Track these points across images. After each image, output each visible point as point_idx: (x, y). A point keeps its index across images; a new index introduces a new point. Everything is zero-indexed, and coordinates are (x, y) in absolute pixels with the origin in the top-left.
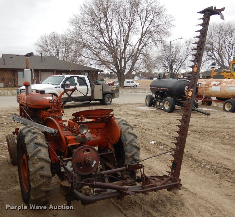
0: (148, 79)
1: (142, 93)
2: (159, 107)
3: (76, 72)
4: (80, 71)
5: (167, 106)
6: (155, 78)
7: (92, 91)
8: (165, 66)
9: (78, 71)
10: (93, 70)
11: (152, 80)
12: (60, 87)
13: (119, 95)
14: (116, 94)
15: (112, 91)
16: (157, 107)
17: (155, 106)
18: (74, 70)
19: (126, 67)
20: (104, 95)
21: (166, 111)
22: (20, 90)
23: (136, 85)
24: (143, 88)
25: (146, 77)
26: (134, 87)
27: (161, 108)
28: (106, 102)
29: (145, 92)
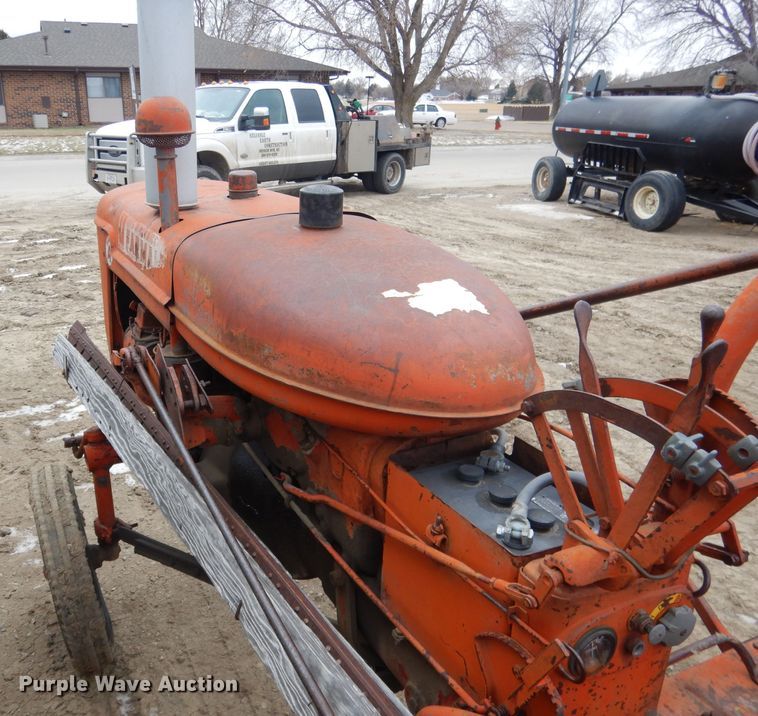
0: (461, 98)
1: (476, 145)
2: (597, 208)
3: (263, 75)
4: (275, 71)
5: (643, 204)
6: (483, 97)
7: (342, 144)
8: (539, 56)
9: (269, 71)
10: (315, 69)
11: (472, 102)
12: (233, 129)
13: (428, 156)
14: (419, 153)
15: (407, 141)
16: (587, 205)
17: (577, 202)
18: (258, 71)
19: (423, 58)
20: (381, 155)
21: (638, 224)
22: (98, 140)
23: (444, 119)
24: (472, 129)
25: (454, 94)
26: (436, 125)
27: (607, 211)
28: (386, 183)
29: (485, 142)
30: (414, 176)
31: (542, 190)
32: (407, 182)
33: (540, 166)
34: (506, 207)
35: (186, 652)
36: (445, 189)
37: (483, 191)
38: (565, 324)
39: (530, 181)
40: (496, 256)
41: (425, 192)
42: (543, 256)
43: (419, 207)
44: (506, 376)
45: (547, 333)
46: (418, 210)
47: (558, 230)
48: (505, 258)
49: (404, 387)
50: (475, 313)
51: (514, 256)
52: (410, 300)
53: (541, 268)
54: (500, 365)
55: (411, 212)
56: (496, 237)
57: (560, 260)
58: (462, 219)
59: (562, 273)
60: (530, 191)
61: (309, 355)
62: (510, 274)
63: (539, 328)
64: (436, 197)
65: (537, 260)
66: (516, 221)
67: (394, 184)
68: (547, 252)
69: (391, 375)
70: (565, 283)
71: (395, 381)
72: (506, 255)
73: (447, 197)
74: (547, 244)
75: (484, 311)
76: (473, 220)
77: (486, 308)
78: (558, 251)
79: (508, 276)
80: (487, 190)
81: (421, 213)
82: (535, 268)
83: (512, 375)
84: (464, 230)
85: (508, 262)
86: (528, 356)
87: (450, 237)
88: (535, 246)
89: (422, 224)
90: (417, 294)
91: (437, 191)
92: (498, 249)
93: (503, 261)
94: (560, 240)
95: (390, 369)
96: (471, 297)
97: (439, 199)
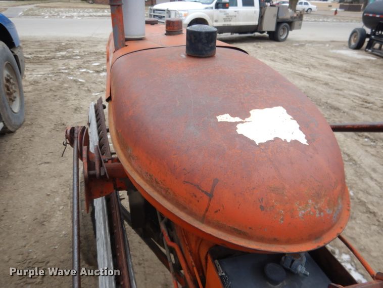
1: (324, 21)
7: (261, 17)
12: (212, 8)
14: (296, 23)
15: (292, 17)
16: (374, 53)
17: (369, 50)
20: (279, 24)
22: (154, 11)
23: (311, 9)
24: (323, 14)
26: (307, 11)
28: (279, 37)
30: (293, 34)
31: (353, 44)
32: (289, 37)
33: (354, 32)
34: (334, 51)
35: (143, 260)
36: (306, 41)
37: (324, 43)
38: (355, 110)
39: (347, 40)
40: (326, 74)
41: (297, 42)
42: (349, 76)
43: (293, 48)
44: (315, 213)
45: (346, 114)
46: (292, 50)
47: (358, 64)
48: (330, 75)
49: (216, 212)
50: (295, 143)
51: (335, 75)
52: (238, 126)
53: (347, 82)
54: (310, 201)
55: (289, 51)
56: (327, 65)
57: (357, 78)
58: (312, 55)
59: (358, 85)
60: (347, 44)
61: (150, 163)
62: (332, 83)
63: (342, 111)
64: (301, 44)
65: (345, 77)
66: (338, 58)
67: (283, 37)
68: (351, 74)
69: (206, 198)
70: (358, 90)
71: (209, 205)
72: (331, 74)
73: (307, 45)
74: (352, 70)
75: (304, 141)
76: (318, 56)
77: (306, 138)
78: (357, 74)
79: (330, 84)
80: (327, 42)
81: (293, 51)
82: (344, 81)
83: (321, 211)
84: (312, 61)
85: (332, 77)
86: (339, 188)
87: (305, 64)
88: (345, 71)
89: (293, 57)
90: (247, 120)
91: (302, 42)
92: (327, 71)
93: (329, 77)
94: (358, 68)
95: (206, 193)
96: (295, 125)
97: (302, 45)
